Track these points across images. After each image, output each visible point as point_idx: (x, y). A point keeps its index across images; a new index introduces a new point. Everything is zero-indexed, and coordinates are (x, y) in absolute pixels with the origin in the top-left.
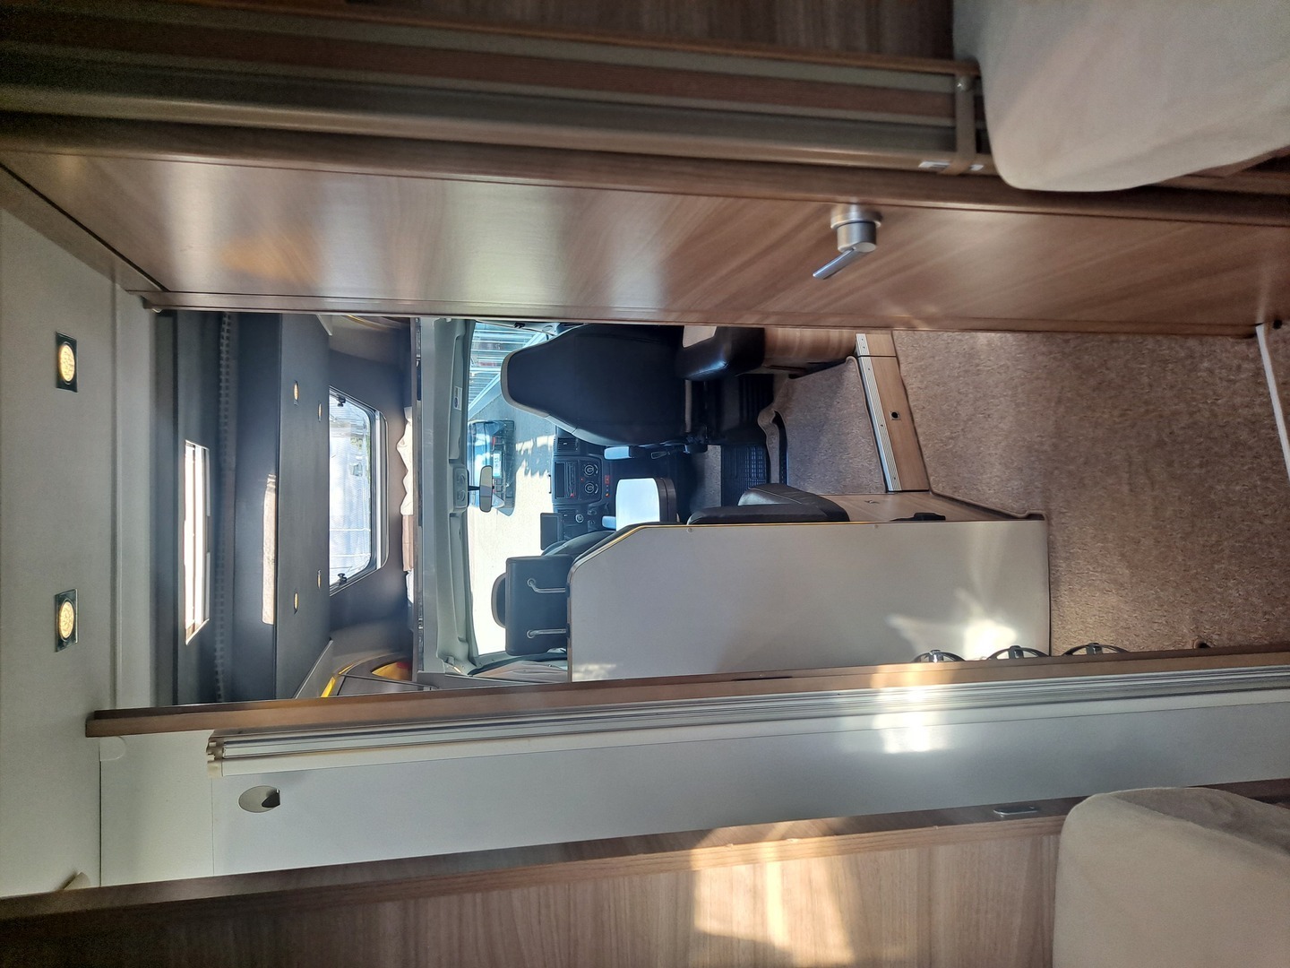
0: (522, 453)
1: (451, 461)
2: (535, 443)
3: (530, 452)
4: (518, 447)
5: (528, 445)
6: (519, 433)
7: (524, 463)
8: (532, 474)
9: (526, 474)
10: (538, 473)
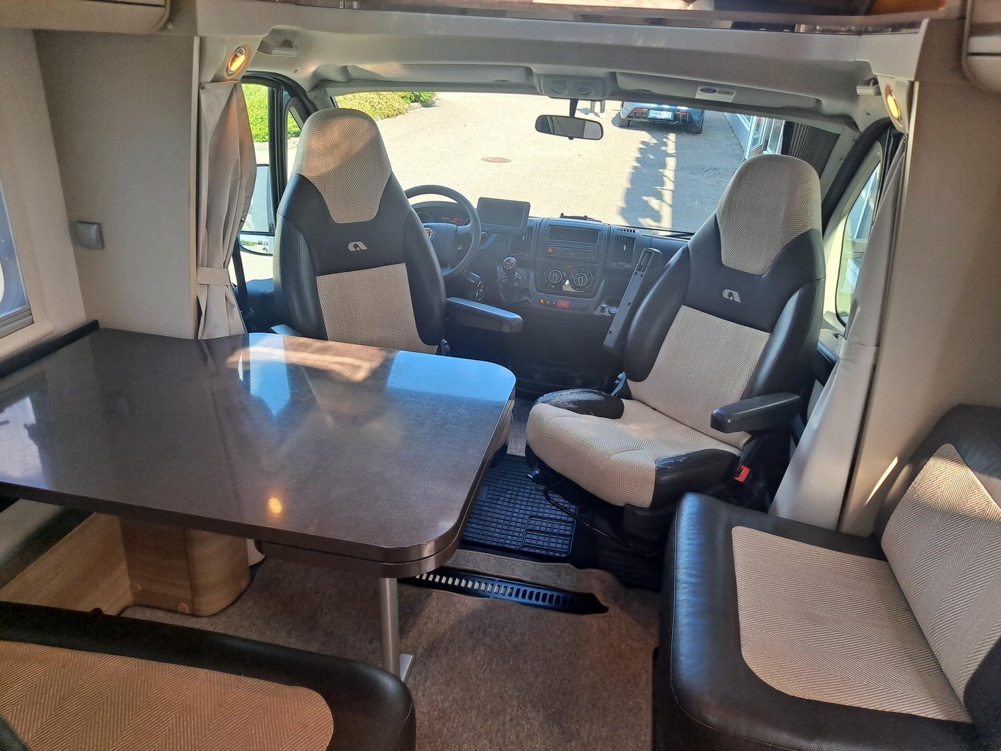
0: (665, 140)
1: (613, 75)
2: (670, 155)
3: (663, 148)
4: (672, 136)
5: (671, 147)
6: (687, 139)
7: (654, 141)
8: (640, 149)
9: (643, 143)
10: (639, 156)
